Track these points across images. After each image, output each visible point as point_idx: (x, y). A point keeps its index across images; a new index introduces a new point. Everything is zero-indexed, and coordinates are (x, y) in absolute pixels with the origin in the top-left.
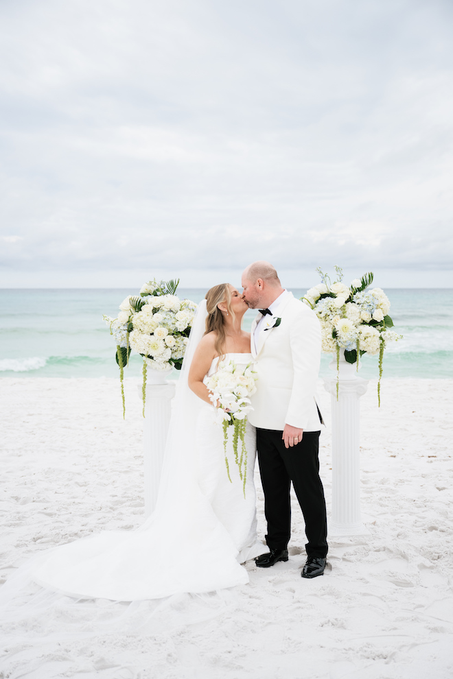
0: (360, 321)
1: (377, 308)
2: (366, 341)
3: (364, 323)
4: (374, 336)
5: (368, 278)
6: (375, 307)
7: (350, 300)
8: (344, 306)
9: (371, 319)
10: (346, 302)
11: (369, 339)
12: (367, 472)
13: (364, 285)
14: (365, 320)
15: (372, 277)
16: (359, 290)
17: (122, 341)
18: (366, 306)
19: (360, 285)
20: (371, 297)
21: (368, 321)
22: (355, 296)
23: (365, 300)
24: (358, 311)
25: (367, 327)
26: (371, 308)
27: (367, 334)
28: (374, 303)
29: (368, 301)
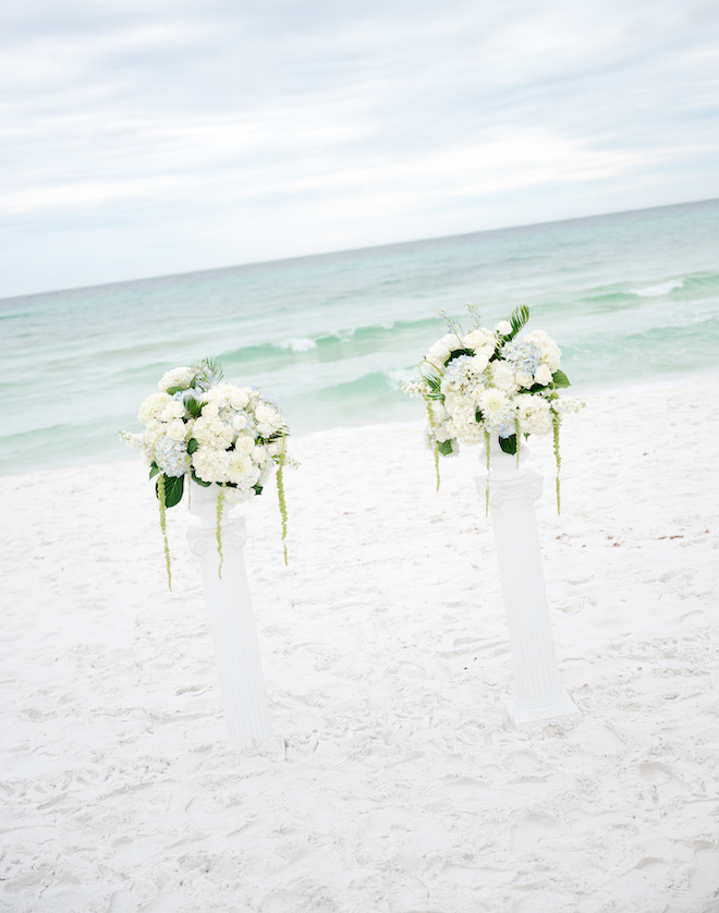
0: (516, 388)
1: (539, 364)
2: (528, 418)
3: (522, 391)
4: (541, 409)
5: (520, 314)
6: (536, 362)
7: (496, 356)
8: (488, 368)
9: (532, 383)
10: (491, 360)
11: (533, 417)
13: (516, 326)
14: (523, 385)
15: (526, 312)
16: (509, 338)
18: (521, 365)
19: (509, 330)
20: (528, 348)
21: (528, 386)
22: (503, 349)
23: (519, 353)
24: (511, 373)
25: (528, 396)
26: (530, 365)
27: (529, 408)
28: (533, 357)
29: (524, 356)
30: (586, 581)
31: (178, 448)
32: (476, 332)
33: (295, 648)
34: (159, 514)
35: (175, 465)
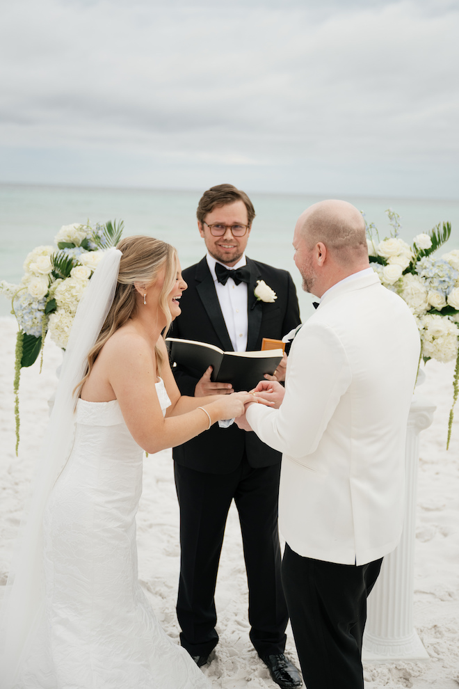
0: (426, 307)
1: (455, 286)
2: (434, 342)
3: (432, 310)
4: (449, 334)
5: (442, 231)
6: (452, 283)
7: (410, 270)
8: (400, 280)
9: (445, 305)
10: (405, 272)
11: (439, 341)
12: (428, 510)
13: (436, 242)
14: (434, 305)
15: (449, 230)
16: (427, 253)
17: (31, 328)
18: (436, 283)
19: (429, 245)
20: (446, 267)
21: (440, 307)
22: (418, 263)
23: (435, 270)
24: (423, 290)
25: (437, 317)
26: (445, 285)
27: (438, 331)
28: (450, 277)
29: (441, 274)
30: (438, 509)
31: (35, 306)
32: (393, 240)
33: (151, 526)
34: (14, 371)
35: (30, 323)
